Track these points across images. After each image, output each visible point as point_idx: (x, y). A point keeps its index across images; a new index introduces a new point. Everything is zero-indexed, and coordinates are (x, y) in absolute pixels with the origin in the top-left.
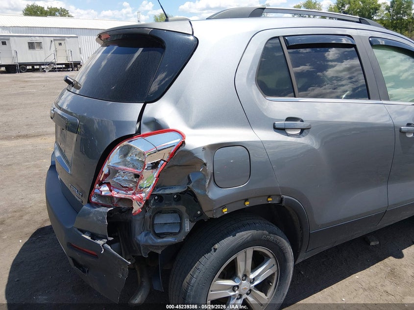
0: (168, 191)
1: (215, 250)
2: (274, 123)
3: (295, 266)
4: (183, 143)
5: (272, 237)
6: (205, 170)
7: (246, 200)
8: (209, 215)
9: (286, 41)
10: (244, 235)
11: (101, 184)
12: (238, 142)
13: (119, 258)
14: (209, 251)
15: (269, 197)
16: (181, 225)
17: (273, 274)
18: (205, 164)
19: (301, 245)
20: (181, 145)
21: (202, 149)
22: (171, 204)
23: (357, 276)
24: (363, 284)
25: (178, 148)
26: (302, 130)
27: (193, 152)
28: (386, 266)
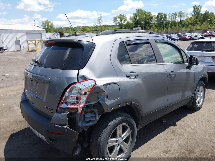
0: (90, 104)
1: (109, 125)
2: (126, 74)
3: (137, 131)
4: (96, 84)
5: (129, 119)
6: (104, 94)
7: (119, 105)
8: (107, 111)
9: (126, 43)
10: (119, 119)
11: (62, 103)
12: (115, 82)
13: (74, 132)
14: (107, 126)
15: (127, 103)
16: (95, 117)
17: (130, 135)
18: (104, 91)
19: (139, 122)
20: (95, 85)
21: (103, 86)
22: (91, 109)
23: (160, 135)
24: (163, 137)
25: (94, 86)
26: (136, 76)
27: (100, 87)
28: (170, 130)
